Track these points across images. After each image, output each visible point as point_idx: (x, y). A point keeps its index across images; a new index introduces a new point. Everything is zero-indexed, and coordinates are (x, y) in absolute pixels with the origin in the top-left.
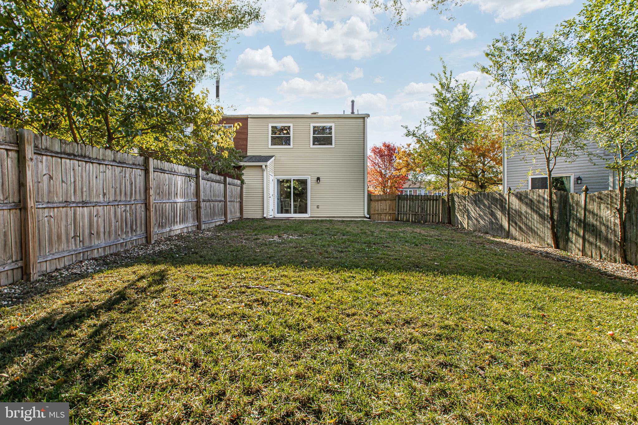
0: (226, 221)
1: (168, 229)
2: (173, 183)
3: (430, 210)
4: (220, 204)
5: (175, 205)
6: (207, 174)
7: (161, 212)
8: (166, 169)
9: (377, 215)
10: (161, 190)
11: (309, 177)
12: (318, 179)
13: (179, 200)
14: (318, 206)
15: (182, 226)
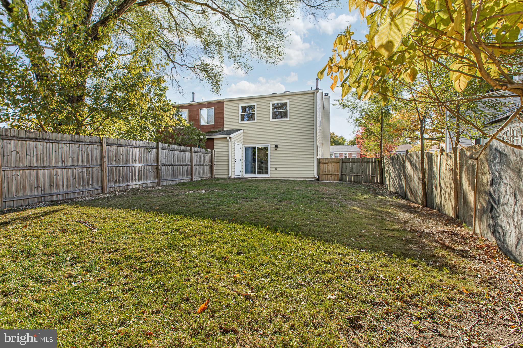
0: (192, 179)
1: (125, 184)
2: (131, 153)
3: (369, 172)
4: (185, 168)
5: (133, 168)
6: (169, 146)
7: (118, 173)
8: (122, 144)
9: (324, 176)
10: (118, 158)
11: (269, 145)
12: (276, 146)
13: (137, 164)
14: (276, 168)
15: (140, 182)
